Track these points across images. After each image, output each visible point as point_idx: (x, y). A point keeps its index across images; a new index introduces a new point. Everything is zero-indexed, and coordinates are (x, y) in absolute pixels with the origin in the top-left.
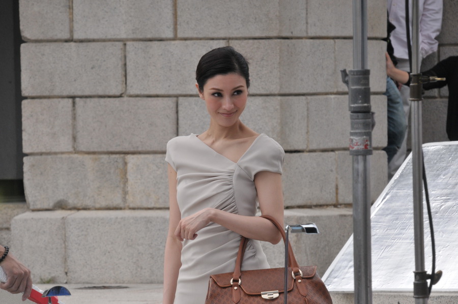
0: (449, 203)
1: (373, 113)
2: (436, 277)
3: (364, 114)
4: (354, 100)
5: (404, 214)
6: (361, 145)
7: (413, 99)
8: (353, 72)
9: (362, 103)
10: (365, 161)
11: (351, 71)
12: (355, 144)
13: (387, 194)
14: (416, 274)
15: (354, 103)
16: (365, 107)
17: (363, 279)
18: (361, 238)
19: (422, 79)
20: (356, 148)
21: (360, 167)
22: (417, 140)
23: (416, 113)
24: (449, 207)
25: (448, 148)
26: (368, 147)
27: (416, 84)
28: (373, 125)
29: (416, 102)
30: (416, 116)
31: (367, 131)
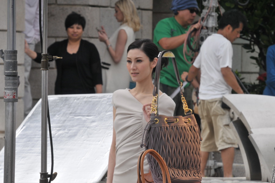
0: (61, 132)
1: (19, 77)
2: (53, 176)
3: (13, 77)
4: (7, 68)
5: (33, 138)
6: (11, 96)
7: (43, 69)
8: (8, 51)
9: (12, 70)
10: (13, 105)
11: (5, 51)
12: (8, 95)
13: (24, 126)
14: (42, 174)
15: (7, 70)
16: (14, 73)
17: (9, 177)
18: (9, 152)
19: (49, 57)
20: (8, 97)
21: (10, 109)
22: (45, 94)
23: (45, 78)
24: (60, 135)
25: (61, 99)
26: (15, 97)
27: (45, 60)
28: (19, 84)
29: (45, 71)
30: (45, 79)
31: (15, 87)
